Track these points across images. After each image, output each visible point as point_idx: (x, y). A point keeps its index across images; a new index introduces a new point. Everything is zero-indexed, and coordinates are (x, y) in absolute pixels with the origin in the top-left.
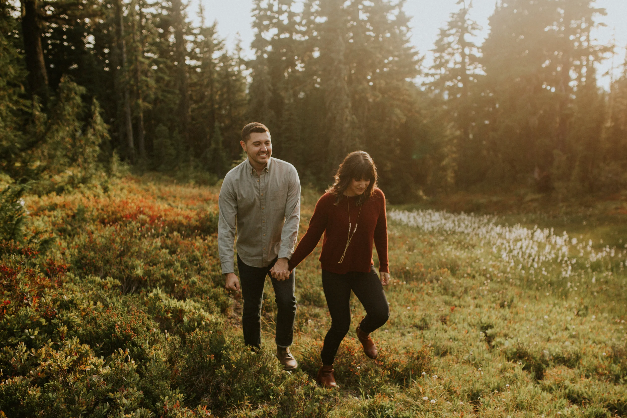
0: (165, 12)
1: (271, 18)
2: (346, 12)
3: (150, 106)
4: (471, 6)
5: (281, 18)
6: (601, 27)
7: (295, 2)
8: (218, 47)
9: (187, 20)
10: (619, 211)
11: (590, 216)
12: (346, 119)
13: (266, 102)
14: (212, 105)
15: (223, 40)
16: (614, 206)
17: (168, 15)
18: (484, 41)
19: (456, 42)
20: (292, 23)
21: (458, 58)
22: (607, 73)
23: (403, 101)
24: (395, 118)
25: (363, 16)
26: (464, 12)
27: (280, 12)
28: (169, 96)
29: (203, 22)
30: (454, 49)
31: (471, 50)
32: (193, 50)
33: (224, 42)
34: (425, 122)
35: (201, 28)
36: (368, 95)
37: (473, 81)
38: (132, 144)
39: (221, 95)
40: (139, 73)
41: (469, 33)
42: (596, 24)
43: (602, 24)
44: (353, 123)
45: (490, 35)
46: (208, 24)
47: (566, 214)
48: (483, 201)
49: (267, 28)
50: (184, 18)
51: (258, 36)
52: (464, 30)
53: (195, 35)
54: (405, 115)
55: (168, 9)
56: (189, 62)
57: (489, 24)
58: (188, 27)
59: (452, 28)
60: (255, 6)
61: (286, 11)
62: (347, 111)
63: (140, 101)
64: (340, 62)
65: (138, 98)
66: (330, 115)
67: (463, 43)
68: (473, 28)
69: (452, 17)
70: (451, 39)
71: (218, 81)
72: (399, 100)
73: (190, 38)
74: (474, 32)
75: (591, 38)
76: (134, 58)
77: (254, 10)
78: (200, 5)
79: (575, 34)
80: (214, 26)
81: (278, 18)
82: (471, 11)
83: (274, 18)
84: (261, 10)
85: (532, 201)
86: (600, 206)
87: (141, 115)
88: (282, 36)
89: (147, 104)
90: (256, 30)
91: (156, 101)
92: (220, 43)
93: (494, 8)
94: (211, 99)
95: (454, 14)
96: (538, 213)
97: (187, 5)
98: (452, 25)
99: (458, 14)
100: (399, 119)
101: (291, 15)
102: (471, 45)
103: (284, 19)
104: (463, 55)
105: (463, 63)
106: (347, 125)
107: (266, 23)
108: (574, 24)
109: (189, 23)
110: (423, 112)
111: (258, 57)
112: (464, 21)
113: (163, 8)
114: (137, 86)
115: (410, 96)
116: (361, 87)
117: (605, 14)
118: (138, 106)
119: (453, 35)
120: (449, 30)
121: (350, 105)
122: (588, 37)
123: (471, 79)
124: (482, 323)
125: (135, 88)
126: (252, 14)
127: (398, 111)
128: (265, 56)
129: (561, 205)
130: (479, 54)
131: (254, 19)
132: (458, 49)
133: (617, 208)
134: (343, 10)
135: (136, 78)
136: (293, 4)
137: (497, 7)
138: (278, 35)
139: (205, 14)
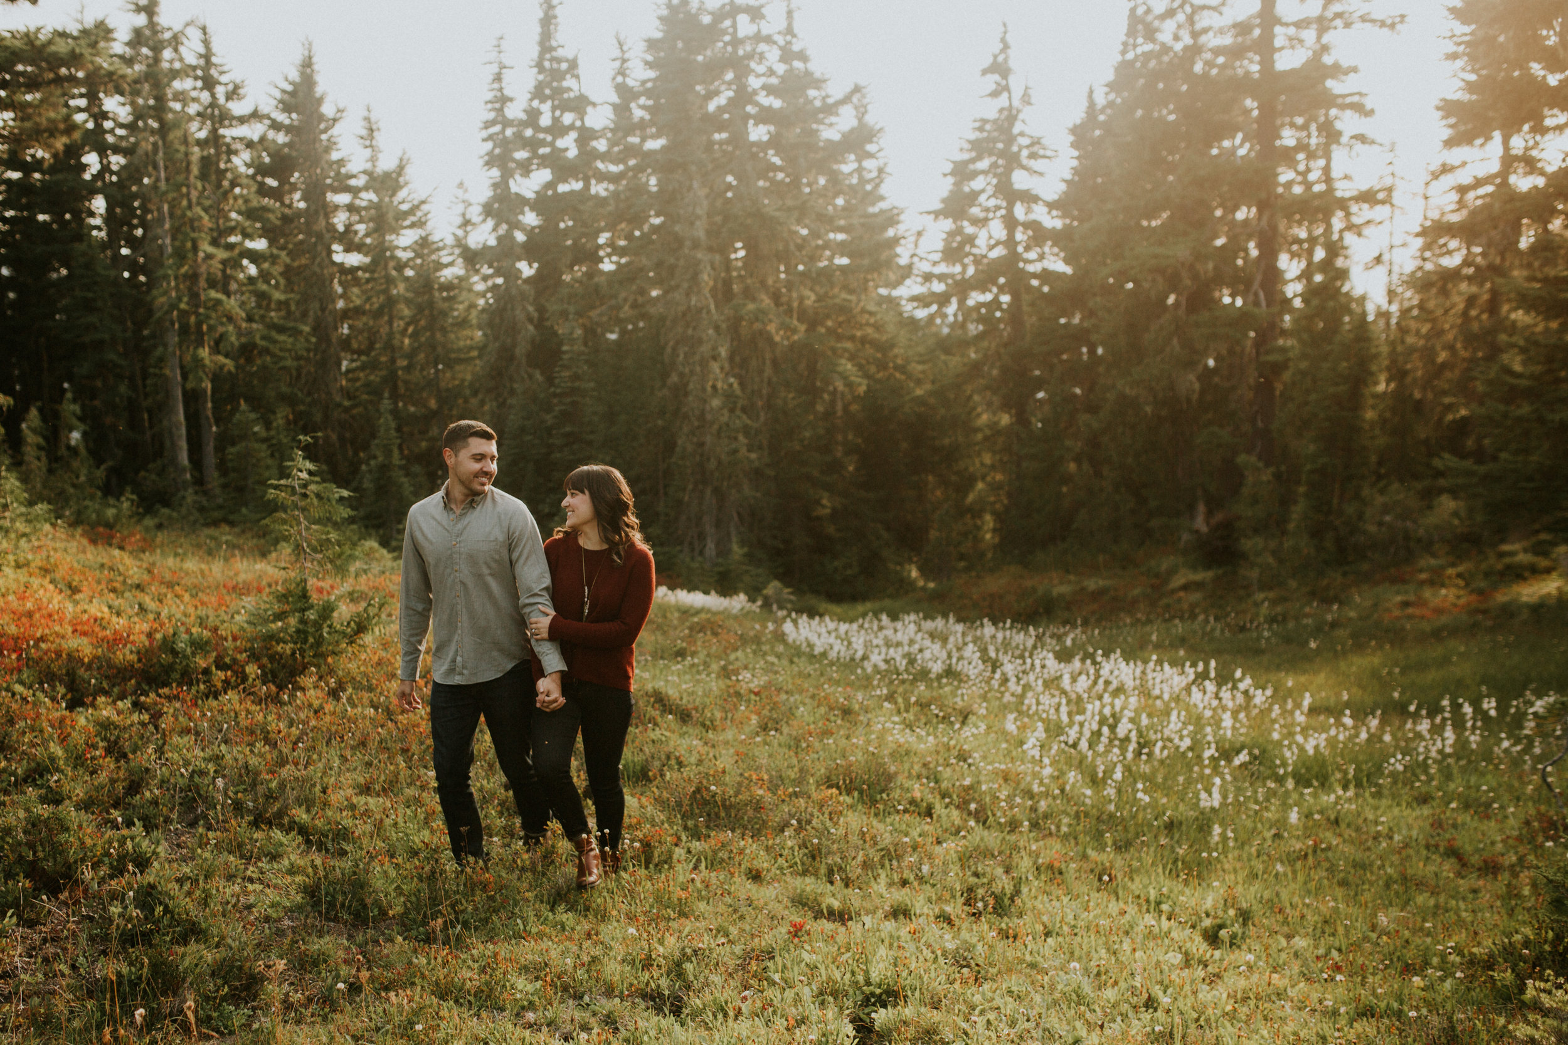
0: (281, 138)
1: (532, 144)
2: (715, 122)
3: (229, 364)
4: (1026, 99)
5: (560, 143)
6: (1358, 147)
7: (594, 105)
8: (413, 219)
9: (335, 156)
10: (1410, 610)
11: (1334, 625)
12: (714, 387)
13: (520, 351)
14: (393, 361)
15: (423, 202)
16: (1399, 598)
17: (289, 145)
18: (1063, 187)
19: (990, 190)
20: (588, 155)
21: (998, 229)
22: (1378, 260)
23: (864, 341)
24: (840, 385)
25: (758, 133)
26: (1011, 116)
27: (558, 129)
28: (282, 338)
29: (373, 159)
30: (987, 210)
31: (1029, 211)
32: (348, 227)
33: (425, 207)
34: (919, 392)
35: (368, 173)
36: (772, 328)
37: (1039, 289)
38: (184, 458)
39: (414, 336)
40: (202, 283)
41: (1024, 168)
42: (1344, 139)
43: (1361, 138)
44: (729, 396)
45: (1075, 171)
46: (386, 163)
47: (1272, 620)
48: (1062, 589)
49: (525, 168)
50: (327, 150)
51: (501, 189)
52: (1013, 161)
53: (355, 191)
54: (867, 376)
55: (289, 129)
56: (340, 256)
57: (1072, 145)
58: (338, 173)
59: (979, 158)
60: (492, 115)
61: (572, 127)
62: (715, 367)
63: (204, 353)
64: (696, 245)
65: (200, 343)
66: (674, 378)
67: (1010, 195)
68: (1033, 156)
69: (981, 129)
70: (978, 184)
71: (408, 302)
72: (852, 338)
73: (343, 199)
74: (1035, 164)
75: (1335, 173)
76: (189, 245)
77: (488, 125)
78: (367, 119)
79: (1292, 163)
80: (401, 169)
81: (552, 144)
82: (1026, 113)
83: (543, 143)
84: (506, 123)
85: (1185, 588)
86: (1361, 599)
87: (208, 385)
88: (562, 188)
89: (221, 359)
90: (495, 173)
91: (247, 351)
92: (416, 208)
93: (1084, 104)
94: (389, 346)
95: (984, 121)
96: (1201, 617)
97: (335, 120)
98: (979, 148)
99: (995, 121)
100: (849, 385)
101: (586, 136)
102: (1030, 198)
103: (568, 144)
104: (1011, 223)
105: (1010, 242)
106: (716, 403)
107: (521, 155)
108: (1288, 138)
109: (341, 162)
110: (917, 368)
111: (499, 239)
112: (1011, 140)
113: (276, 126)
114: (197, 314)
115: (878, 327)
116: (751, 306)
117: (1370, 113)
118: (198, 362)
119: (983, 172)
120: (973, 161)
121: (723, 352)
122: (1327, 170)
123: (1035, 283)
124: (868, 983)
125: (193, 319)
126: (485, 134)
127: (848, 366)
128: (520, 237)
129: (1260, 596)
130: (1052, 222)
131: (489, 145)
132: (998, 208)
133: (1406, 604)
134: (707, 118)
135: (194, 296)
136: (589, 109)
137: (1092, 104)
138: (551, 185)
139: (380, 139)
